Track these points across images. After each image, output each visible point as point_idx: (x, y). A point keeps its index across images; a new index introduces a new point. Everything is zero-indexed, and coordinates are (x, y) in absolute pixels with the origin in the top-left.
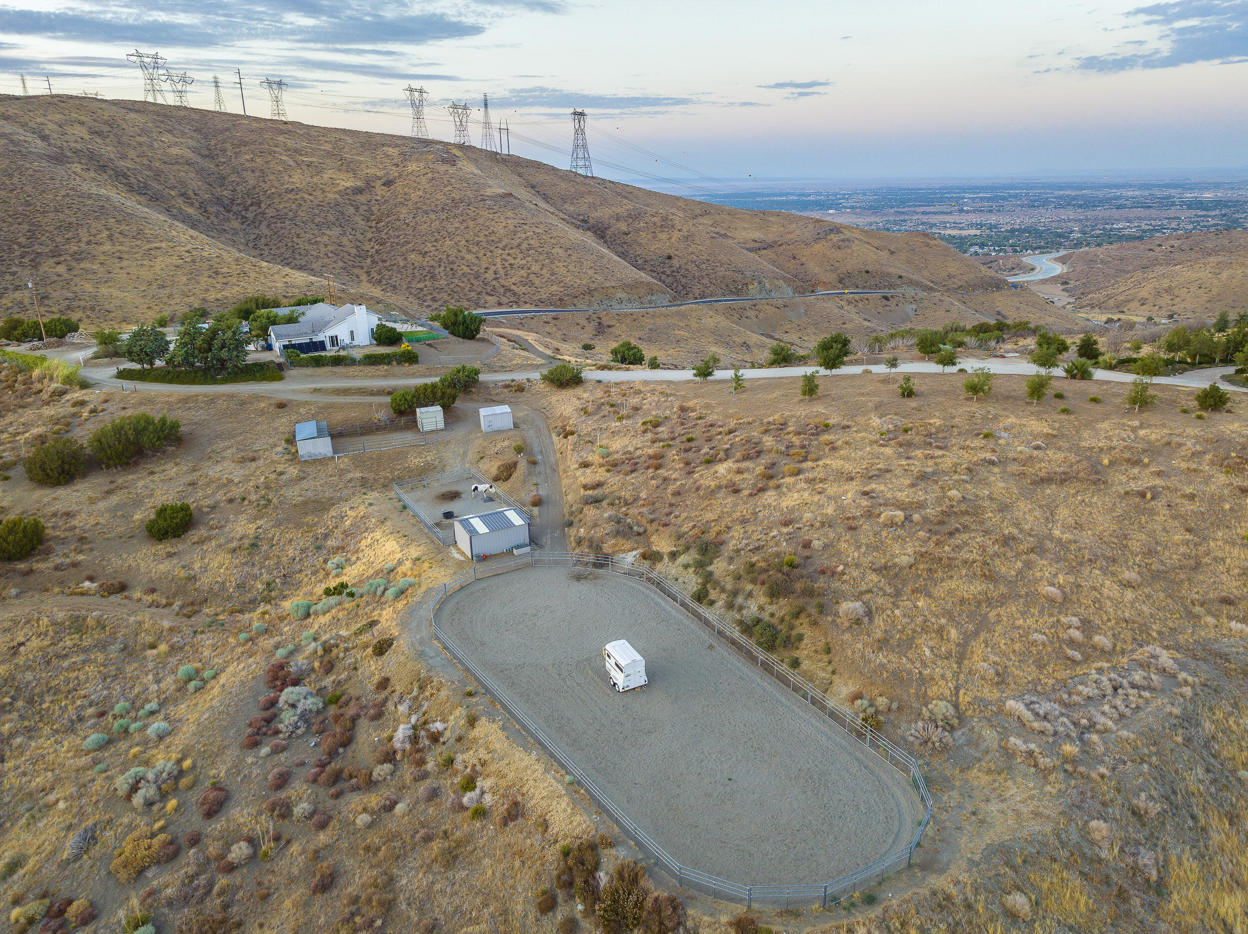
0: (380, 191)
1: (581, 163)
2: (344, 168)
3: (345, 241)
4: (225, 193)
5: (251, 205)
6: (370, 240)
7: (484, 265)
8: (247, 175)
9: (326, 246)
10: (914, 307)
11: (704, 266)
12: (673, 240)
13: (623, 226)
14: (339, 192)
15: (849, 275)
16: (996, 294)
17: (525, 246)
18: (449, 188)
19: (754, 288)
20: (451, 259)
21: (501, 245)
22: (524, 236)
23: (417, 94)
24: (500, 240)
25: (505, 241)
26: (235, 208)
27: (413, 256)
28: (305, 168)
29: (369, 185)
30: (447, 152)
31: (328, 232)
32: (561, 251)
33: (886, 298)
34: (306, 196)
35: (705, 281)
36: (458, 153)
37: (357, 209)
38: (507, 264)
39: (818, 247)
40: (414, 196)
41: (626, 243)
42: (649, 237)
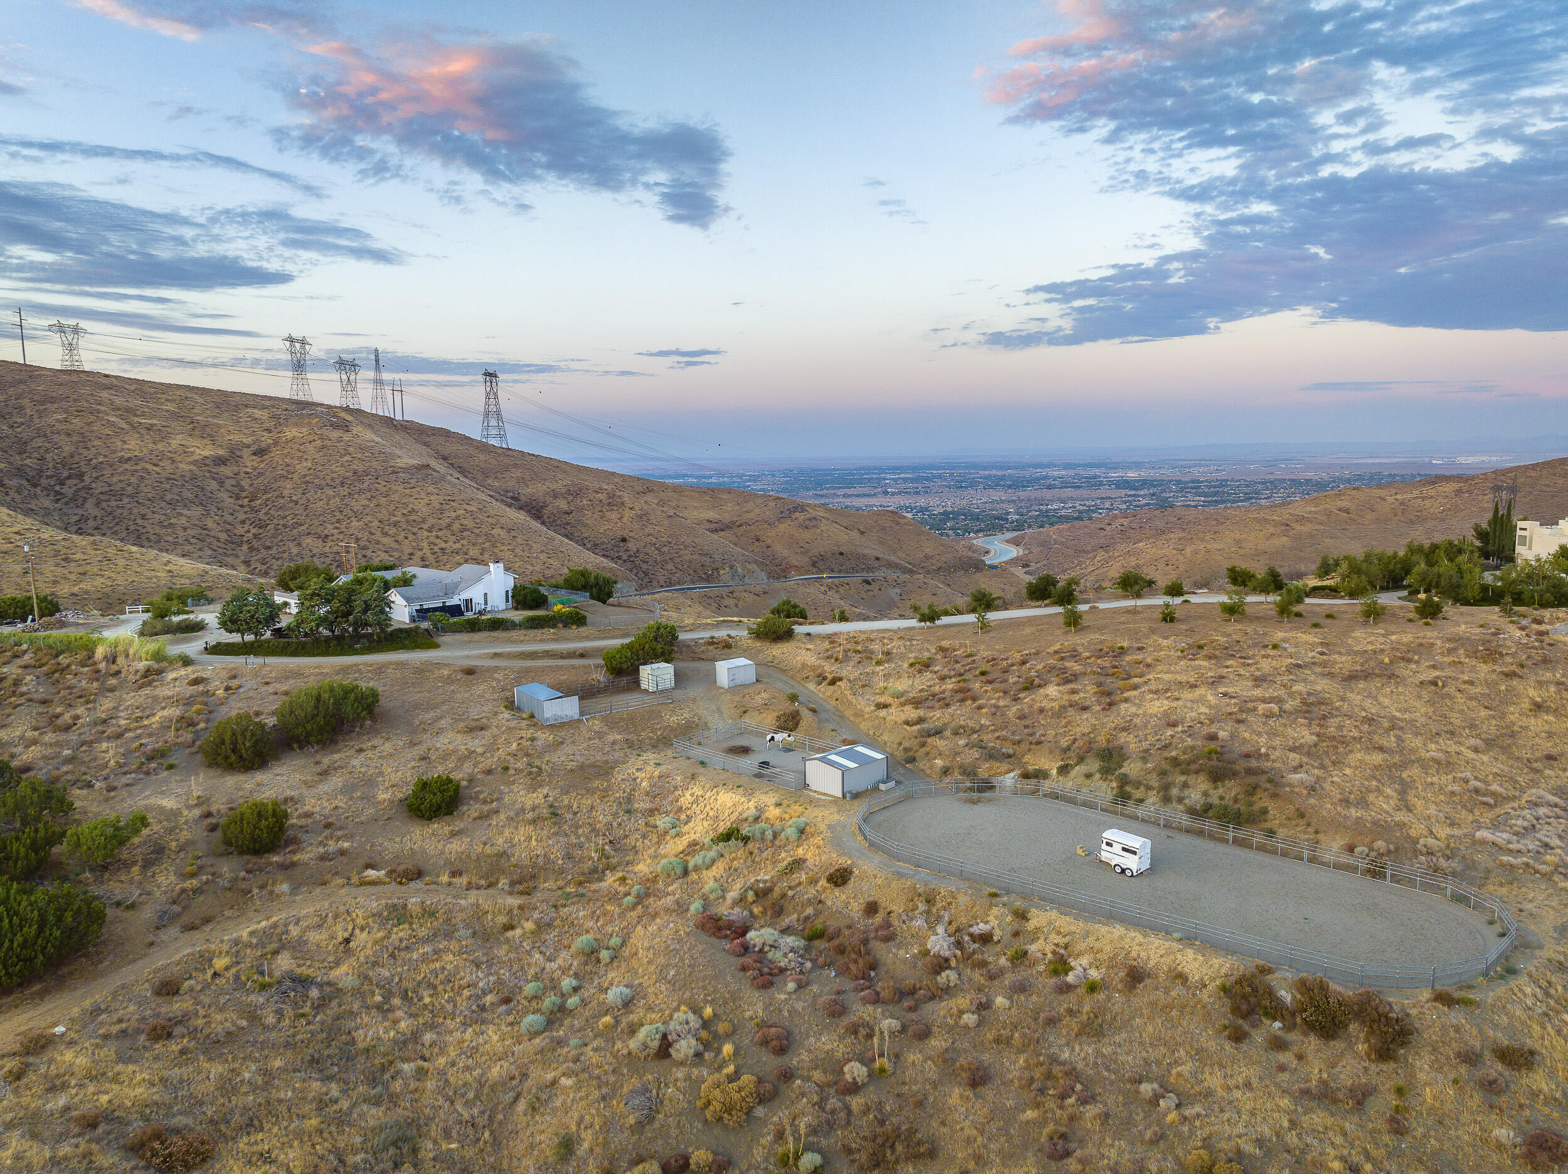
0: (250, 462)
1: (494, 432)
2: (197, 433)
3: (210, 523)
4: (27, 461)
5: (69, 477)
6: (243, 522)
7: (407, 550)
8: (61, 439)
9: (185, 529)
10: (898, 591)
11: (665, 549)
12: (625, 520)
13: (563, 505)
14: (195, 463)
15: (822, 557)
16: (978, 575)
17: (456, 526)
18: (347, 458)
19: (725, 573)
20: (362, 543)
21: (425, 526)
22: (454, 515)
23: (298, 345)
24: (424, 521)
25: (431, 521)
26: (44, 482)
27: (308, 541)
28: (143, 431)
29: (233, 455)
30: (334, 417)
31: (186, 512)
32: (503, 533)
33: (868, 583)
34: (150, 467)
35: (670, 566)
36: (349, 418)
37: (221, 483)
38: (436, 549)
39: (782, 527)
40: (302, 467)
41: (568, 524)
42: (595, 516)
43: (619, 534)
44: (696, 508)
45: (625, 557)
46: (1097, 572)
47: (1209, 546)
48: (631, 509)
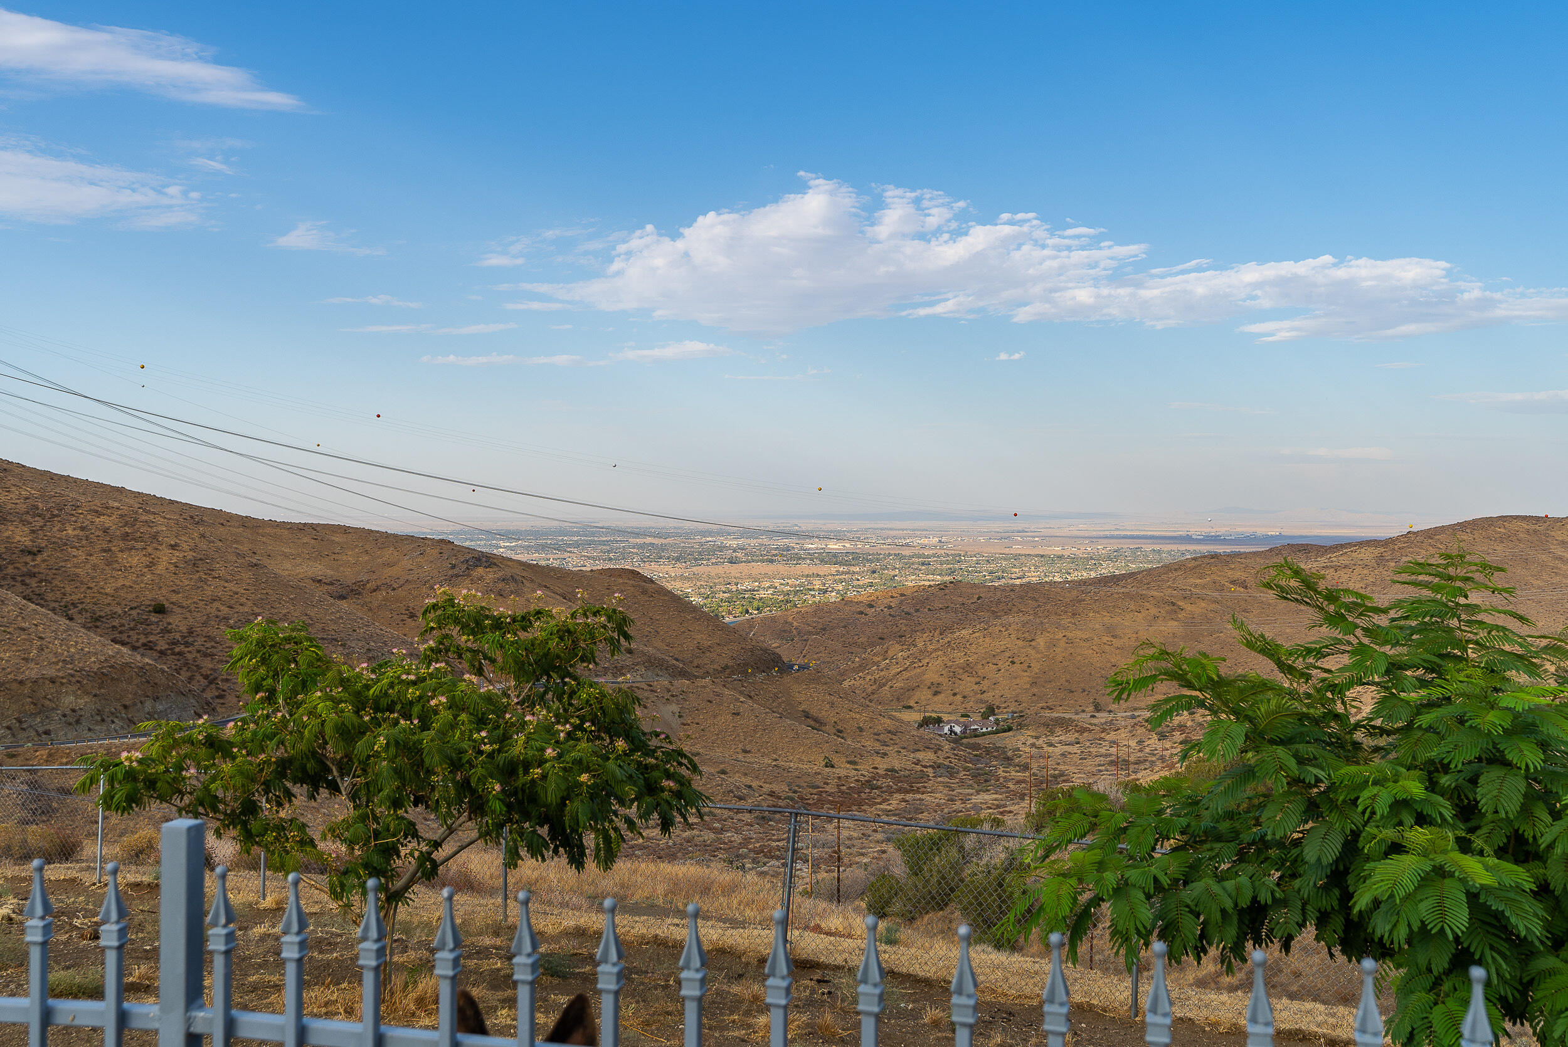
10: (674, 708)
41: (33, 575)
42: (94, 559)
43: (149, 596)
44: (286, 556)
45: (162, 645)
46: (906, 675)
47: (1069, 635)
48: (173, 547)
